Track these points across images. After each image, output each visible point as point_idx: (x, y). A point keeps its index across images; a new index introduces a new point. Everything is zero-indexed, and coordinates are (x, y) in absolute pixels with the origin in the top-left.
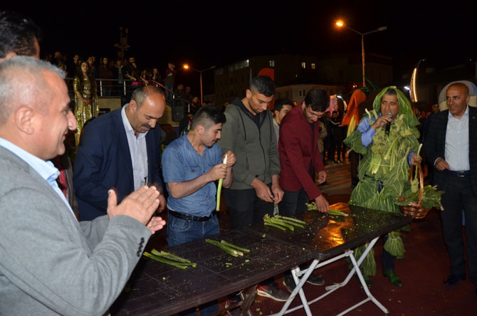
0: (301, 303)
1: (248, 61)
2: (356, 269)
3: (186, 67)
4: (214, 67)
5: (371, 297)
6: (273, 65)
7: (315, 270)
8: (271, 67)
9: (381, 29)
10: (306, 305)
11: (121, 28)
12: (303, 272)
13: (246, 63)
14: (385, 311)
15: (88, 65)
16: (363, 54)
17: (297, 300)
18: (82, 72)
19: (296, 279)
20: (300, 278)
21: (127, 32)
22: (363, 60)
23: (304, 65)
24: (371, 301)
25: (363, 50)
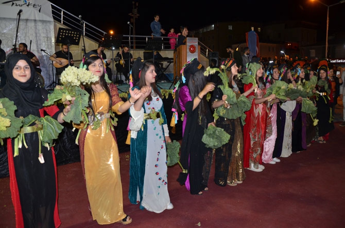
1: (213, 26)
9: (342, 2)
11: (133, 3)
16: (328, 21)
21: (137, 5)
23: (253, 29)
25: (328, 18)
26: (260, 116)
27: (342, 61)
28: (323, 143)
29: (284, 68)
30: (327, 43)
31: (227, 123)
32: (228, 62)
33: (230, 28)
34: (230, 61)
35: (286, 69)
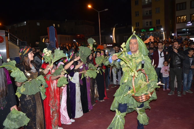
9: (106, 10)
13: (25, 23)
16: (99, 21)
23: (54, 25)
25: (99, 19)
26: (56, 90)
27: (110, 45)
28: (103, 101)
29: (72, 52)
30: (100, 34)
31: (28, 99)
32: (26, 50)
33: (38, 24)
34: (27, 48)
35: (74, 53)
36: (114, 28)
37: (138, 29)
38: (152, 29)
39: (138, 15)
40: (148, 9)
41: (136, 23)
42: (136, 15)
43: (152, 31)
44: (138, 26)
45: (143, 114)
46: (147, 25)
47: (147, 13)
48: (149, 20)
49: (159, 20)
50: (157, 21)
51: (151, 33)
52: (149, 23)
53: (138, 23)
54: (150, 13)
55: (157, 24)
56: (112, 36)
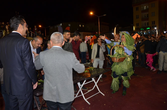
0: (81, 94)
1: (61, 24)
2: (96, 85)
3: (40, 26)
4: (50, 26)
5: (100, 92)
6: (70, 26)
7: (84, 85)
8: (69, 26)
9: (104, 15)
10: (83, 95)
11: (16, 12)
12: (81, 85)
13: (61, 25)
14: (104, 95)
15: (8, 26)
16: (99, 23)
17: (80, 93)
18: (6, 29)
19: (79, 87)
20: (81, 87)
21: (18, 13)
22: (99, 25)
23: (80, 26)
24: (100, 93)
36: (115, 28)
37: (138, 28)
38: (149, 28)
39: (138, 18)
40: (146, 13)
41: (137, 24)
42: (137, 18)
43: (148, 30)
44: (138, 26)
45: (127, 81)
46: (145, 25)
47: (145, 16)
48: (146, 22)
49: (154, 22)
50: (153, 22)
51: (149, 31)
52: (146, 24)
53: (138, 24)
54: (148, 16)
55: (153, 24)
56: (114, 33)
